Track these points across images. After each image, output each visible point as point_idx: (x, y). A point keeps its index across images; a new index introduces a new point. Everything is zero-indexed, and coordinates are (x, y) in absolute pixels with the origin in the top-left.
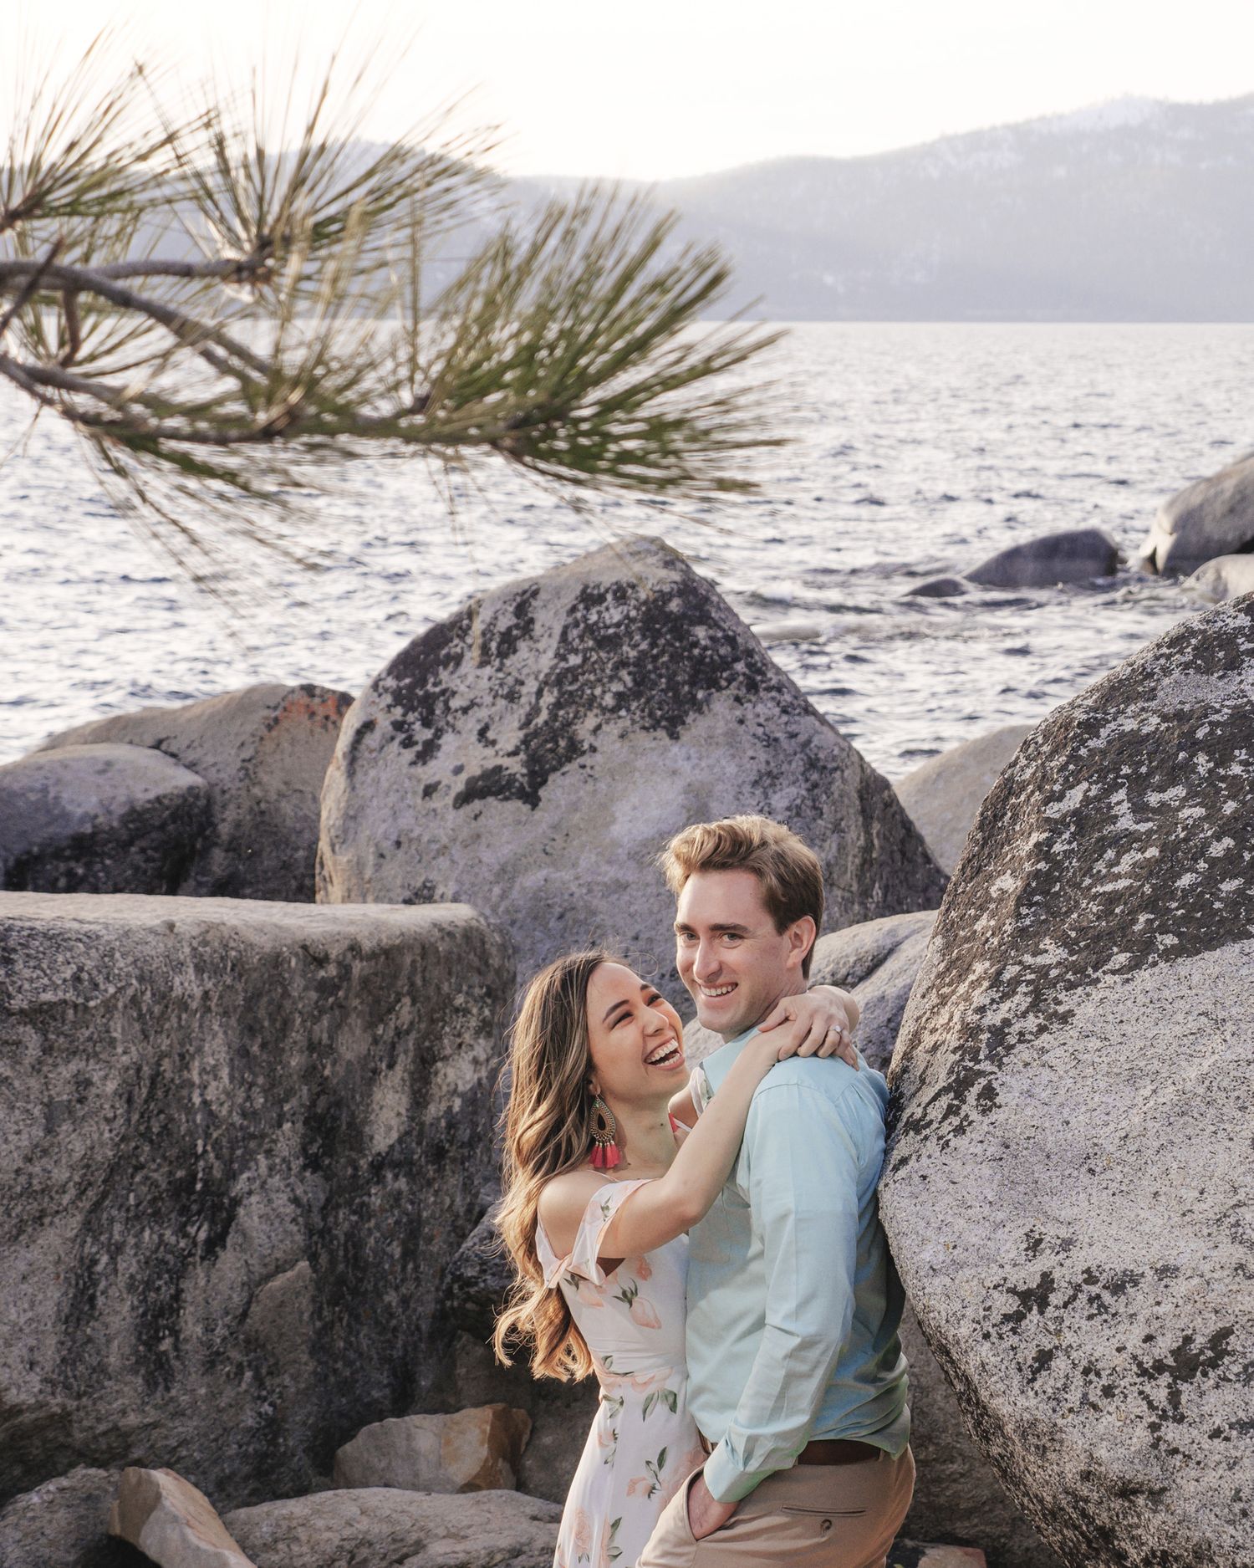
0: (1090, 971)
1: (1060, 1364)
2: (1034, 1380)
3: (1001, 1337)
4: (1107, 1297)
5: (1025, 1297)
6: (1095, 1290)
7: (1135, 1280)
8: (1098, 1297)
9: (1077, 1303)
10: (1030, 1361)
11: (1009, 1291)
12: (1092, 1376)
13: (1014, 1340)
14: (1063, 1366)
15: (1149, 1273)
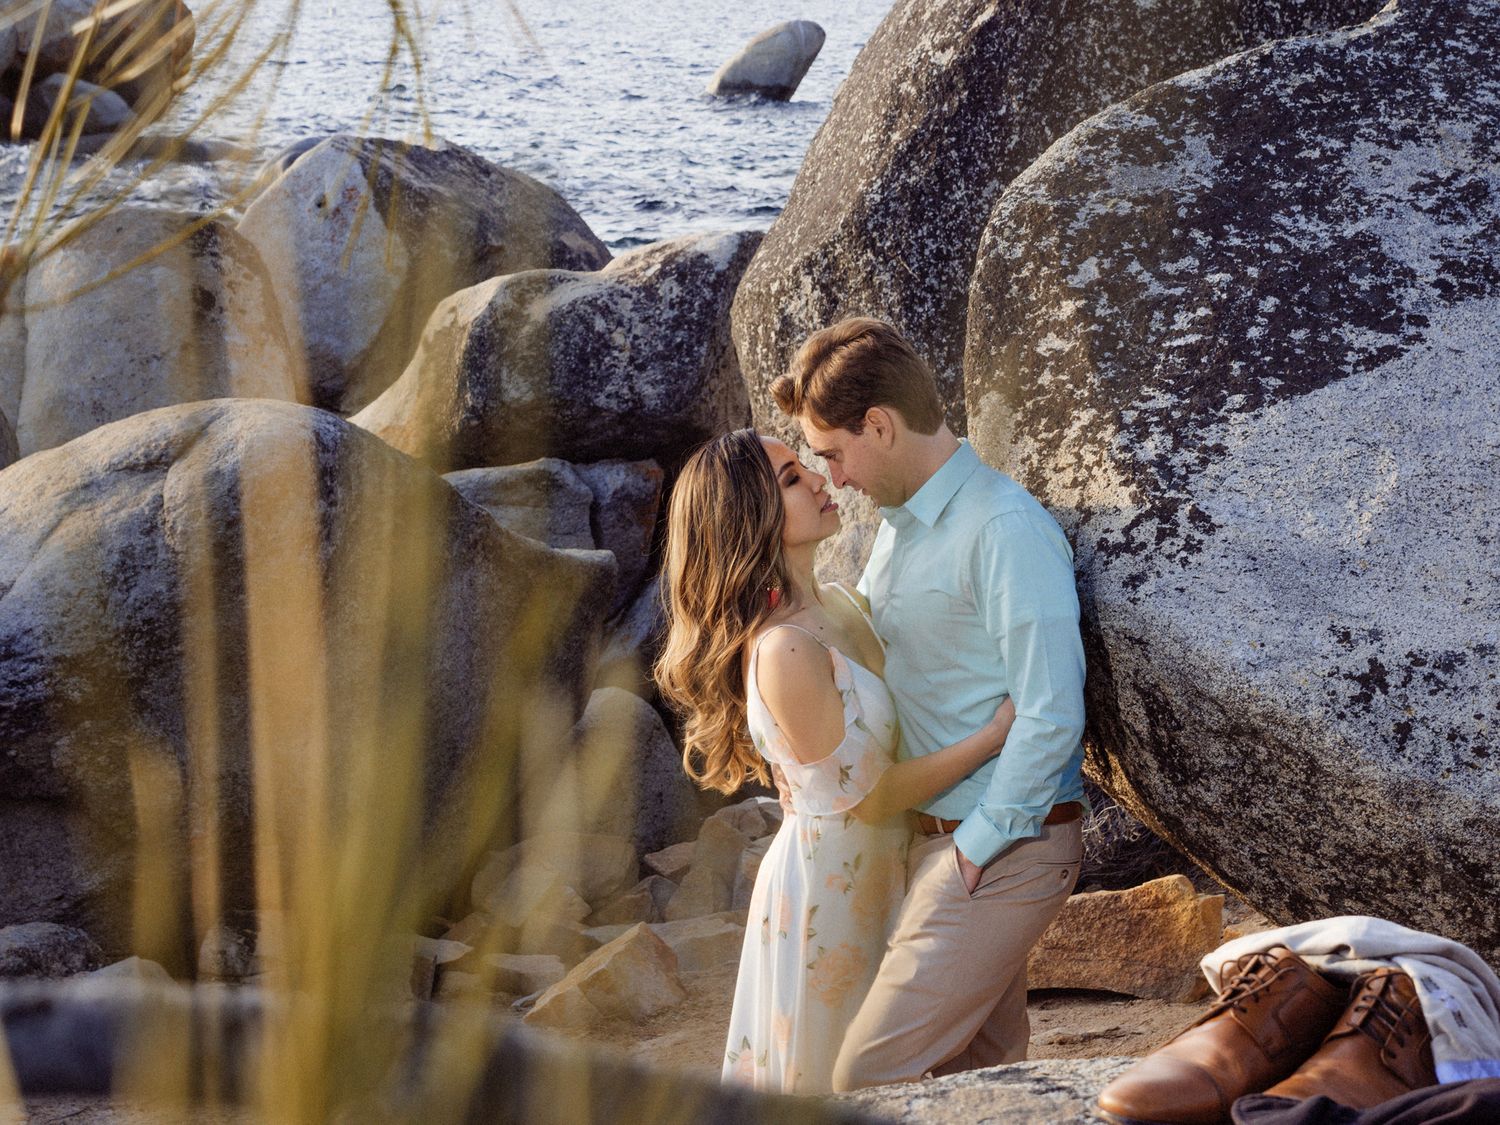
0: (1211, 411)
1: (1420, 732)
2: (1402, 748)
3: (1356, 716)
4: (1440, 674)
5: (1363, 680)
6: (1426, 670)
7: (1461, 659)
8: (1432, 675)
9: (1414, 682)
10: (1392, 734)
11: (1346, 677)
12: (1458, 741)
13: (1370, 717)
14: (1424, 734)
15: (1470, 653)
